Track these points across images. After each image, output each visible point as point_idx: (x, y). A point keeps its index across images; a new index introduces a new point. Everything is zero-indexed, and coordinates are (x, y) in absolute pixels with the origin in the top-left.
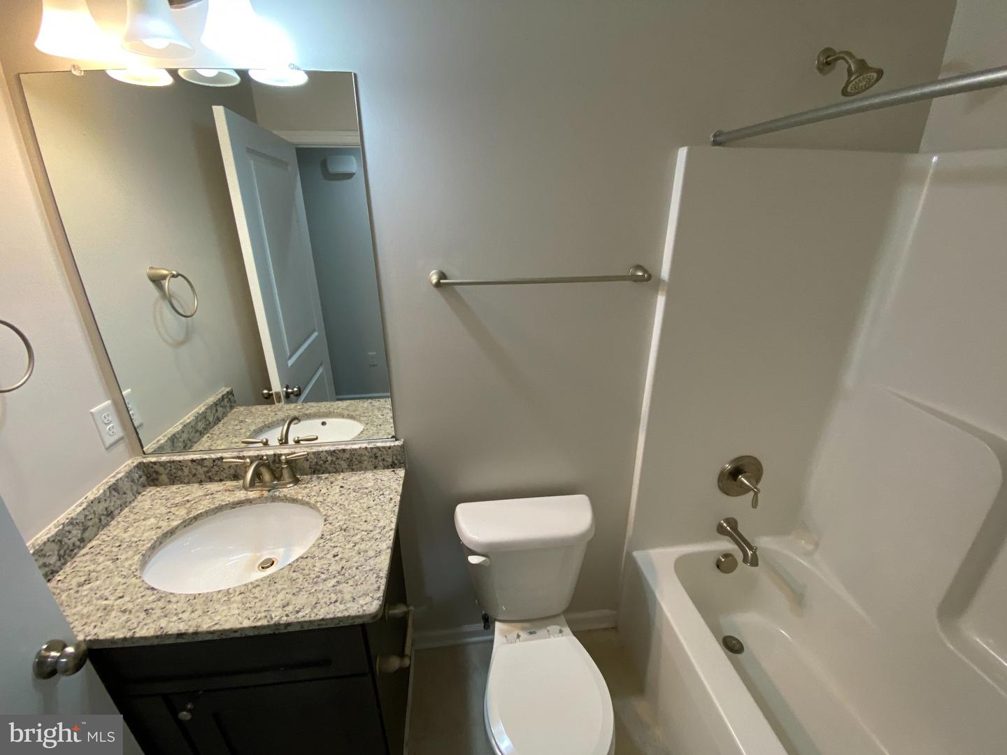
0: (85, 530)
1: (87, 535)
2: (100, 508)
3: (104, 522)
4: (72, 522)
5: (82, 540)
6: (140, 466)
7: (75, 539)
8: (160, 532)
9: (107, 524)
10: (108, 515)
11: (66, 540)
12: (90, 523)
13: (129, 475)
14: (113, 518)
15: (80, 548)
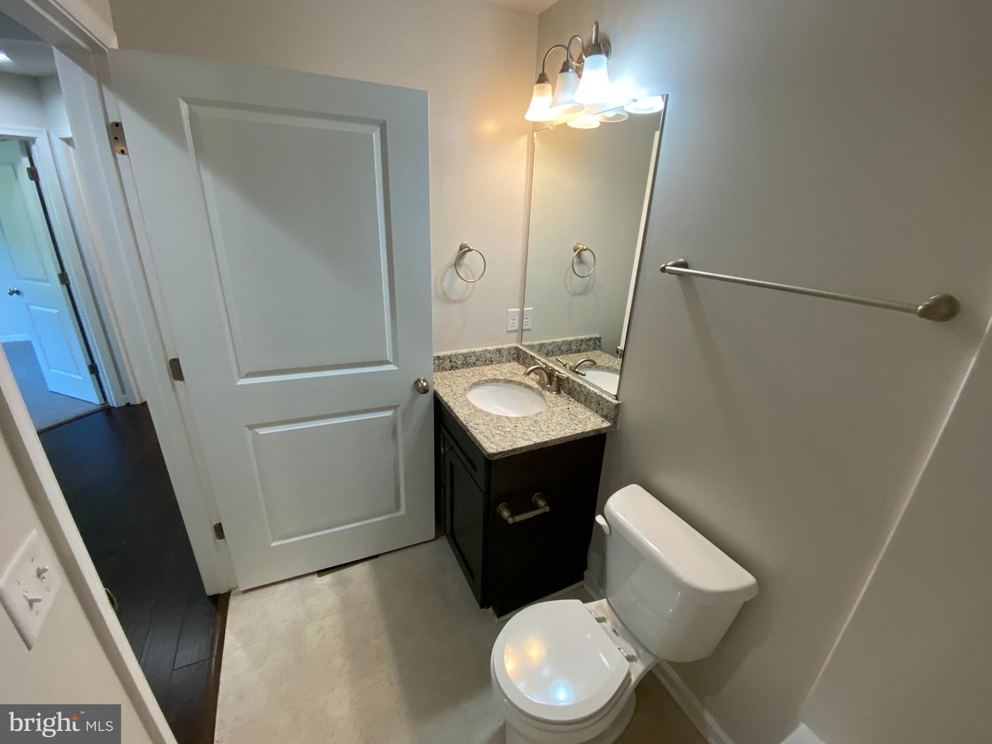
0: (478, 360)
1: (477, 362)
2: (489, 356)
3: (487, 362)
4: (474, 353)
5: (474, 364)
6: (516, 348)
7: (471, 361)
8: (494, 377)
9: (488, 365)
10: (490, 361)
11: (468, 358)
12: (481, 359)
13: (509, 349)
14: (492, 364)
15: (472, 366)
